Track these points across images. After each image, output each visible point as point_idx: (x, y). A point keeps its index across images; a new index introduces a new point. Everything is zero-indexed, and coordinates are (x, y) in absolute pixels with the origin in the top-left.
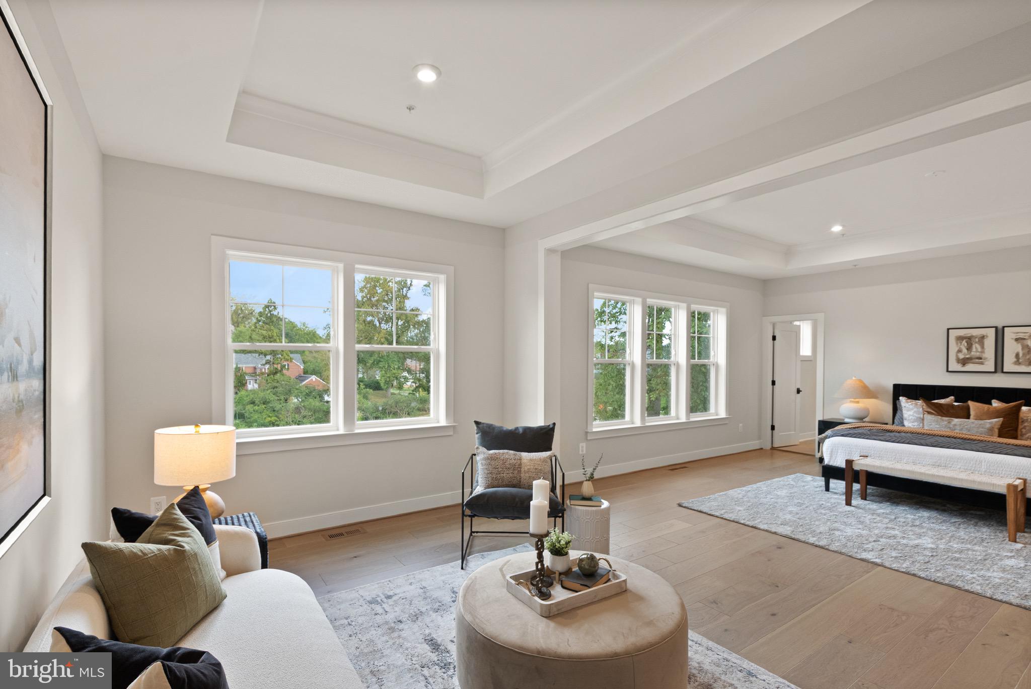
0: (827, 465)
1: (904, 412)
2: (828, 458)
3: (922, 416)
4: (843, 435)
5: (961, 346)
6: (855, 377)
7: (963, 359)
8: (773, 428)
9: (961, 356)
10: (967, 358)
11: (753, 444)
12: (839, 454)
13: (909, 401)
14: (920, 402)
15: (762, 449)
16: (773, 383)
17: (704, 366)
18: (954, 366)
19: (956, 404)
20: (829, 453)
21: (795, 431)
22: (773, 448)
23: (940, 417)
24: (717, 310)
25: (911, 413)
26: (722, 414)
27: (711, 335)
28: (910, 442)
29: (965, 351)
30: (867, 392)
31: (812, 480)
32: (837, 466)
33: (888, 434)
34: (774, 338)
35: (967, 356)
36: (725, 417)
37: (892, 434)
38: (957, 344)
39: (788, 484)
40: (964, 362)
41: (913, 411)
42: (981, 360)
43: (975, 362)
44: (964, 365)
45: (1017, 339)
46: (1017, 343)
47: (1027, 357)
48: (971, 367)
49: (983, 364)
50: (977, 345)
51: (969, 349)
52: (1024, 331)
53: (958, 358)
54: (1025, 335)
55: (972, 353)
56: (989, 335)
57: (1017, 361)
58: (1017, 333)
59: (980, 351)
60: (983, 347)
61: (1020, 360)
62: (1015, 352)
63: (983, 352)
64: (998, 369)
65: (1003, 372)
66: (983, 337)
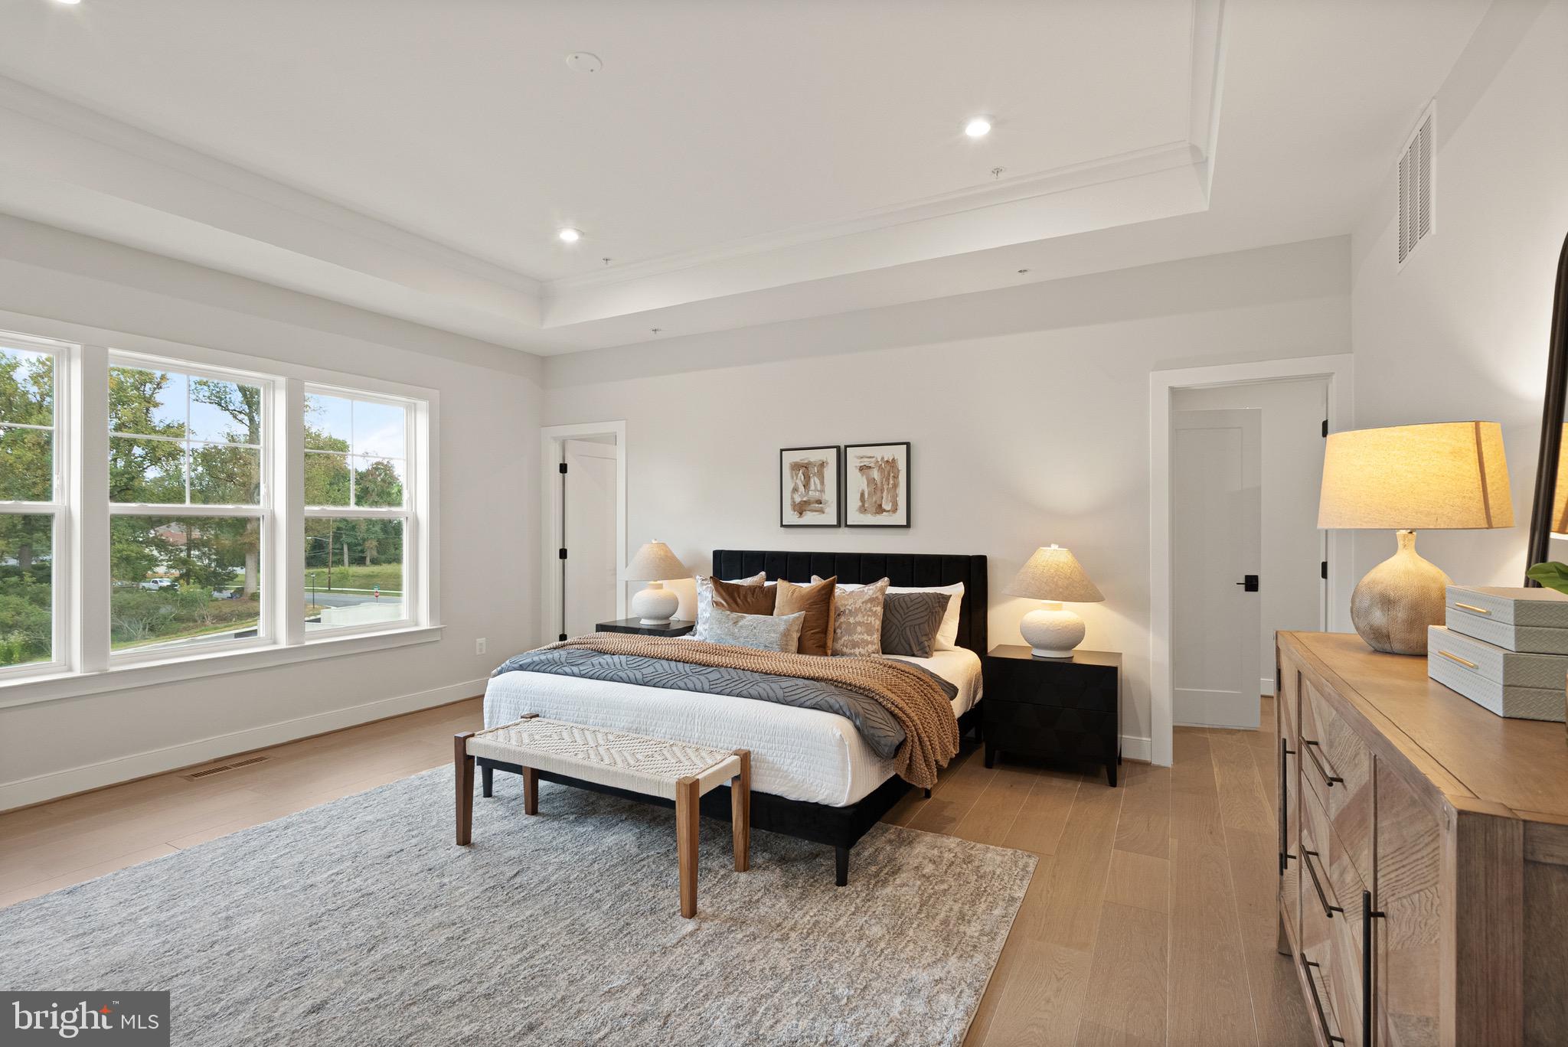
5: (797, 481)
6: (656, 540)
7: (799, 503)
9: (798, 499)
10: (805, 502)
16: (563, 554)
18: (791, 517)
24: (415, 404)
29: (801, 489)
34: (563, 468)
35: (804, 499)
38: (792, 478)
40: (801, 508)
42: (820, 505)
43: (814, 509)
44: (801, 514)
45: (861, 469)
46: (862, 475)
47: (876, 502)
48: (809, 518)
49: (823, 512)
50: (815, 481)
51: (806, 486)
52: (869, 455)
53: (794, 502)
54: (871, 462)
55: (810, 492)
56: (827, 463)
57: (863, 506)
58: (862, 458)
59: (819, 489)
60: (822, 483)
61: (866, 506)
62: (860, 491)
63: (822, 491)
64: (841, 521)
65: (847, 526)
66: (822, 465)
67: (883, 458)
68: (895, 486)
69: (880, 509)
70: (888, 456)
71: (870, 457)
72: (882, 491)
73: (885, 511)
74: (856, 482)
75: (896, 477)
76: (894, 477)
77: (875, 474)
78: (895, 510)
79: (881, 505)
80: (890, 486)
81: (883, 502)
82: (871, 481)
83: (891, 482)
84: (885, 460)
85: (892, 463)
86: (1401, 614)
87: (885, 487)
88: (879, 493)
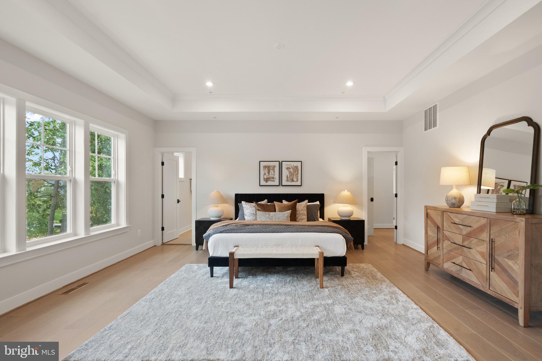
0: (211, 257)
1: (244, 211)
2: (212, 251)
3: (254, 212)
4: (221, 232)
5: (265, 172)
6: (216, 190)
7: (266, 178)
8: (163, 229)
9: (265, 177)
10: (268, 178)
11: (149, 244)
12: (220, 247)
13: (247, 203)
14: (254, 204)
15: (155, 246)
16: (163, 196)
17: (106, 182)
18: (263, 183)
19: (269, 204)
20: (213, 247)
21: (176, 229)
22: (163, 244)
23: (264, 212)
24: (117, 135)
25: (249, 211)
26: (123, 224)
27: (113, 157)
28: (261, 231)
29: (267, 174)
30: (223, 200)
31: (198, 269)
32: (218, 256)
33: (247, 227)
34: (163, 164)
35: (268, 177)
36: (126, 226)
37: (250, 227)
38: (264, 170)
39: (183, 278)
40: (267, 180)
41: (249, 210)
42: (273, 179)
43: (271, 180)
44: (267, 182)
45: (287, 168)
46: (287, 170)
47: (291, 178)
48: (269, 183)
49: (274, 181)
50: (272, 171)
51: (269, 173)
52: (289, 164)
53: (264, 178)
54: (290, 167)
55: (270, 175)
56: (276, 166)
57: (287, 179)
58: (287, 165)
59: (273, 174)
60: (274, 172)
61: (288, 179)
62: (287, 175)
63: (274, 175)
64: (280, 184)
65: (282, 186)
66: (274, 167)
67: (294, 165)
68: (298, 174)
69: (293, 181)
70: (295, 165)
71: (290, 165)
72: (293, 175)
73: (294, 181)
74: (285, 173)
75: (298, 171)
76: (297, 171)
77: (291, 170)
78: (297, 181)
79: (293, 179)
80: (296, 174)
81: (294, 178)
82: (290, 172)
83: (296, 172)
84: (295, 166)
85: (297, 167)
86: (457, 200)
87: (295, 174)
88: (292, 176)
